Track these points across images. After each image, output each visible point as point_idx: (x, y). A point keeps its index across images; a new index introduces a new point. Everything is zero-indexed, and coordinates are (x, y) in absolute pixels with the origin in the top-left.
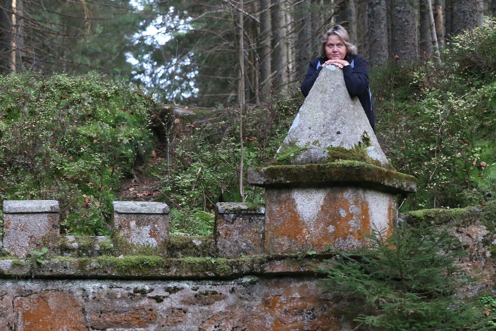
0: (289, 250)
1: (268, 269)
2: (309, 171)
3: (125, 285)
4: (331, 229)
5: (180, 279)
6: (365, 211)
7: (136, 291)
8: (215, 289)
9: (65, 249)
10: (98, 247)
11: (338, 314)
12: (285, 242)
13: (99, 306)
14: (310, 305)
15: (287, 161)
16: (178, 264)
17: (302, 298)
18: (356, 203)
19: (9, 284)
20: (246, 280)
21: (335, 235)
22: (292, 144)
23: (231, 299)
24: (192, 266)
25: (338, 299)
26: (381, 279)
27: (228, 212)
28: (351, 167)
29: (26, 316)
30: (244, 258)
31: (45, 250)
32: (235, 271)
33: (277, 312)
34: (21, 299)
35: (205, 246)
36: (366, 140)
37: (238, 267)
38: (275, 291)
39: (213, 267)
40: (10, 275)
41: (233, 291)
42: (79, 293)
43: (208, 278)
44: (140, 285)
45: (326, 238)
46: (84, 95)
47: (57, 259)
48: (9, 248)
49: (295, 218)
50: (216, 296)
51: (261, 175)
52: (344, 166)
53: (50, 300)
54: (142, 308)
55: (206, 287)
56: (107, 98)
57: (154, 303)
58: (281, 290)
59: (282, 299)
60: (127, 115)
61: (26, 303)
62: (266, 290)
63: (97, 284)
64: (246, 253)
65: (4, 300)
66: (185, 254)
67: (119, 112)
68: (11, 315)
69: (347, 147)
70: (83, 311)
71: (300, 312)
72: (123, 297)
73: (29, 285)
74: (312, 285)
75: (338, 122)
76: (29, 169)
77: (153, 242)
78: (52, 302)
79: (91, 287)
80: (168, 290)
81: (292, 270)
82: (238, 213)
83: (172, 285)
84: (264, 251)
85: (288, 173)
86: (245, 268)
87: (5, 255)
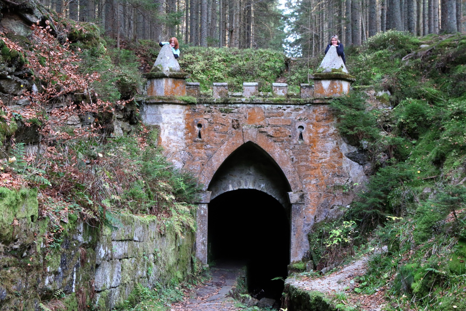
0: (320, 97)
1: (314, 102)
2: (326, 75)
3: (276, 106)
4: (332, 91)
5: (290, 104)
6: (341, 86)
7: (278, 107)
8: (300, 107)
9: (259, 96)
10: (268, 95)
11: (333, 114)
12: (319, 95)
13: (269, 111)
14: (326, 112)
15: (320, 72)
16: (290, 100)
17: (323, 110)
18: (339, 84)
19: (244, 105)
20: (308, 105)
21: (333, 93)
22: (322, 68)
23: (304, 110)
24: (294, 101)
25: (333, 110)
26: (345, 105)
27: (304, 86)
28: (338, 74)
29: (249, 114)
30: (308, 99)
31: (254, 96)
32: (305, 102)
33: (317, 114)
35: (297, 95)
36: (342, 67)
37: (306, 101)
38: (316, 108)
39: (299, 101)
40: (245, 103)
41: (305, 108)
42: (263, 108)
43: (298, 104)
44: (279, 106)
45: (330, 93)
46: (267, 54)
47: (257, 99)
48: (245, 95)
49: (322, 88)
50: (300, 109)
51: (313, 76)
52: (336, 74)
53: (255, 110)
54: (280, 112)
55: (297, 107)
56: (273, 55)
57: (283, 111)
58: (318, 108)
59: (318, 110)
60: (278, 60)
61: (249, 110)
62: (314, 108)
63: (268, 105)
64: (308, 97)
66: (292, 98)
67: (276, 59)
68: (245, 113)
69: (337, 68)
70: (264, 113)
71: (323, 114)
72: (275, 109)
73: (250, 105)
74: (326, 107)
75: (334, 62)
76: (251, 74)
77: (283, 94)
78: (256, 110)
79: (266, 106)
80: (287, 107)
81: (321, 102)
82: (306, 86)
83: (288, 106)
84: (313, 97)
85: (320, 76)
86: (308, 102)
87: (243, 97)
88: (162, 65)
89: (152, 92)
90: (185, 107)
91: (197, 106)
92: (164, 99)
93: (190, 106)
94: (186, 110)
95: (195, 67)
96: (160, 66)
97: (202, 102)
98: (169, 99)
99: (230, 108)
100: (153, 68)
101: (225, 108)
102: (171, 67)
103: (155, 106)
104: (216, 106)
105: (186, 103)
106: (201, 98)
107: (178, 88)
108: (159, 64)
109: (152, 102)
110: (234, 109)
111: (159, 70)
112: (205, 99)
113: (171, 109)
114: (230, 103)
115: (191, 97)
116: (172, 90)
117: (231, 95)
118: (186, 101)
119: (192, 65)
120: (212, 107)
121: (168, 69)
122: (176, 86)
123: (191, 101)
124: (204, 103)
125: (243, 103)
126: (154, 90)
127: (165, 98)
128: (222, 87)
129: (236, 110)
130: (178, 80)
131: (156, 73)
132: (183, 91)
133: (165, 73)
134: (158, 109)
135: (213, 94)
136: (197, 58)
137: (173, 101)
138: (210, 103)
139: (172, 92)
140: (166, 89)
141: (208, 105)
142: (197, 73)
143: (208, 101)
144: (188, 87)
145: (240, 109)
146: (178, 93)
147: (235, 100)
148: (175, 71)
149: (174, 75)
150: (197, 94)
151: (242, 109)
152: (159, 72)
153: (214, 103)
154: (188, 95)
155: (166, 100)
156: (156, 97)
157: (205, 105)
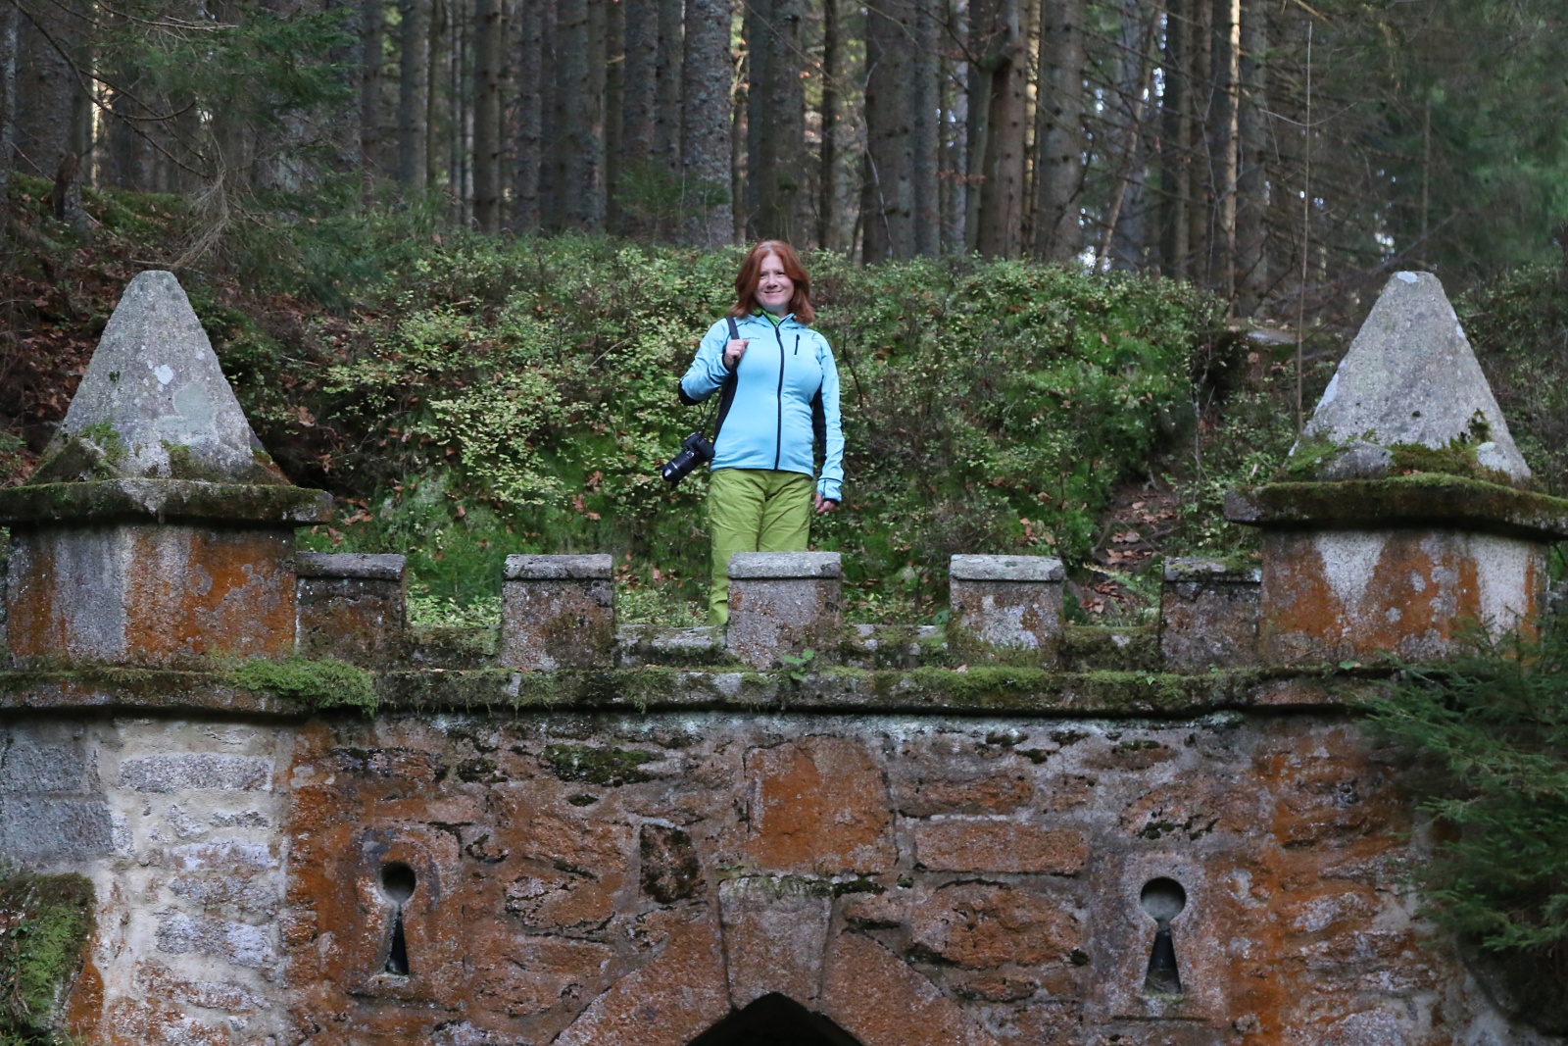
0: (1308, 658)
1: (1261, 698)
2: (1348, 496)
3: (970, 727)
4: (1394, 615)
5: (1081, 716)
6: (1470, 579)
7: (992, 739)
8: (1154, 736)
9: (849, 653)
10: (916, 649)
11: (1405, 795)
12: (1297, 644)
13: (916, 769)
14: (1348, 773)
15: (1307, 473)
16: (1079, 685)
17: (1332, 759)
18: (1446, 561)
19: (736, 722)
20: (1219, 719)
21: (1402, 627)
22: (1320, 438)
23: (1189, 758)
24: (1106, 689)
25: (1406, 762)
26: (1495, 721)
27: (1186, 578)
28: (1433, 488)
29: (771, 786)
30: (1216, 674)
31: (808, 654)
32: (1196, 700)
33: (1283, 787)
34: (761, 753)
35: (1135, 649)
36: (1480, 430)
37: (1202, 691)
38: (1278, 743)
39: (1151, 692)
40: (738, 704)
41: (1191, 741)
42: (877, 742)
43: (1141, 715)
44: (999, 728)
45: (1382, 634)
47: (831, 674)
48: (739, 648)
49: (1321, 590)
50: (1157, 753)
51: (1252, 501)
52: (1419, 486)
53: (818, 756)
54: (1004, 775)
55: (1137, 733)
56: (1104, 312)
57: (1029, 766)
58: (1291, 741)
59: (1293, 759)
60: (1142, 346)
61: (770, 762)
62: (1259, 740)
63: (914, 725)
64: (1220, 663)
65: (726, 754)
66: (1095, 665)
67: (1126, 340)
68: (740, 786)
69: (1432, 444)
70: (885, 778)
71: (1329, 787)
72: (964, 752)
73: (777, 725)
74: (1354, 734)
75: (1417, 391)
77: (1029, 639)
78: (823, 761)
79: (901, 729)
80: (1057, 738)
81: (1310, 700)
82: (1206, 579)
83: (1065, 727)
84: (1260, 660)
85: (1305, 498)
86: (1217, 696)
87: (729, 663)
88: (117, 427)
89: (38, 628)
90: (288, 742)
91: (380, 729)
92: (125, 685)
93: (327, 727)
94: (297, 761)
95: (475, 415)
96: (105, 433)
97: (417, 699)
98: (164, 683)
99: (627, 748)
100: (55, 448)
101: (593, 743)
102: (186, 440)
103: (64, 732)
104: (523, 734)
105: (292, 708)
106: (410, 673)
107: (235, 597)
108: (100, 418)
109: (37, 702)
110: (654, 749)
111: (90, 462)
112: (439, 679)
113: (178, 755)
114: (629, 710)
115: (333, 663)
116: (191, 617)
117: (635, 650)
118: (293, 694)
119: (453, 397)
120: (493, 741)
121: (162, 459)
122: (219, 586)
123: (335, 695)
124: (432, 709)
125: (723, 707)
126: (54, 615)
127: (131, 674)
128: (569, 588)
129: (675, 756)
130: (239, 539)
131: (67, 490)
132: (274, 623)
133: (131, 486)
134: (80, 753)
135: (499, 642)
136: (512, 339)
137: (194, 699)
138: (479, 710)
139: (188, 626)
140: (144, 607)
141: (461, 722)
142: (492, 458)
143: (463, 693)
144: (313, 588)
145: (706, 748)
146: (234, 632)
147: (666, 684)
148: (212, 474)
149: (203, 500)
150: (379, 644)
151: (721, 749)
152: (89, 479)
153: (505, 708)
154: (314, 650)
155: (136, 687)
156: (69, 667)
157: (442, 724)
